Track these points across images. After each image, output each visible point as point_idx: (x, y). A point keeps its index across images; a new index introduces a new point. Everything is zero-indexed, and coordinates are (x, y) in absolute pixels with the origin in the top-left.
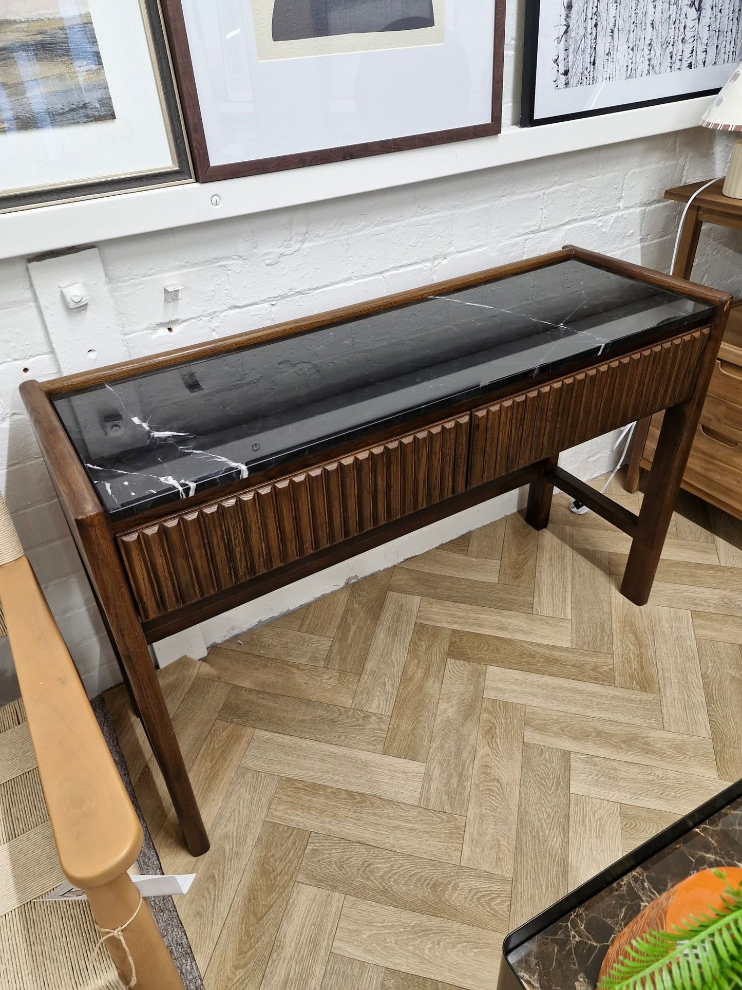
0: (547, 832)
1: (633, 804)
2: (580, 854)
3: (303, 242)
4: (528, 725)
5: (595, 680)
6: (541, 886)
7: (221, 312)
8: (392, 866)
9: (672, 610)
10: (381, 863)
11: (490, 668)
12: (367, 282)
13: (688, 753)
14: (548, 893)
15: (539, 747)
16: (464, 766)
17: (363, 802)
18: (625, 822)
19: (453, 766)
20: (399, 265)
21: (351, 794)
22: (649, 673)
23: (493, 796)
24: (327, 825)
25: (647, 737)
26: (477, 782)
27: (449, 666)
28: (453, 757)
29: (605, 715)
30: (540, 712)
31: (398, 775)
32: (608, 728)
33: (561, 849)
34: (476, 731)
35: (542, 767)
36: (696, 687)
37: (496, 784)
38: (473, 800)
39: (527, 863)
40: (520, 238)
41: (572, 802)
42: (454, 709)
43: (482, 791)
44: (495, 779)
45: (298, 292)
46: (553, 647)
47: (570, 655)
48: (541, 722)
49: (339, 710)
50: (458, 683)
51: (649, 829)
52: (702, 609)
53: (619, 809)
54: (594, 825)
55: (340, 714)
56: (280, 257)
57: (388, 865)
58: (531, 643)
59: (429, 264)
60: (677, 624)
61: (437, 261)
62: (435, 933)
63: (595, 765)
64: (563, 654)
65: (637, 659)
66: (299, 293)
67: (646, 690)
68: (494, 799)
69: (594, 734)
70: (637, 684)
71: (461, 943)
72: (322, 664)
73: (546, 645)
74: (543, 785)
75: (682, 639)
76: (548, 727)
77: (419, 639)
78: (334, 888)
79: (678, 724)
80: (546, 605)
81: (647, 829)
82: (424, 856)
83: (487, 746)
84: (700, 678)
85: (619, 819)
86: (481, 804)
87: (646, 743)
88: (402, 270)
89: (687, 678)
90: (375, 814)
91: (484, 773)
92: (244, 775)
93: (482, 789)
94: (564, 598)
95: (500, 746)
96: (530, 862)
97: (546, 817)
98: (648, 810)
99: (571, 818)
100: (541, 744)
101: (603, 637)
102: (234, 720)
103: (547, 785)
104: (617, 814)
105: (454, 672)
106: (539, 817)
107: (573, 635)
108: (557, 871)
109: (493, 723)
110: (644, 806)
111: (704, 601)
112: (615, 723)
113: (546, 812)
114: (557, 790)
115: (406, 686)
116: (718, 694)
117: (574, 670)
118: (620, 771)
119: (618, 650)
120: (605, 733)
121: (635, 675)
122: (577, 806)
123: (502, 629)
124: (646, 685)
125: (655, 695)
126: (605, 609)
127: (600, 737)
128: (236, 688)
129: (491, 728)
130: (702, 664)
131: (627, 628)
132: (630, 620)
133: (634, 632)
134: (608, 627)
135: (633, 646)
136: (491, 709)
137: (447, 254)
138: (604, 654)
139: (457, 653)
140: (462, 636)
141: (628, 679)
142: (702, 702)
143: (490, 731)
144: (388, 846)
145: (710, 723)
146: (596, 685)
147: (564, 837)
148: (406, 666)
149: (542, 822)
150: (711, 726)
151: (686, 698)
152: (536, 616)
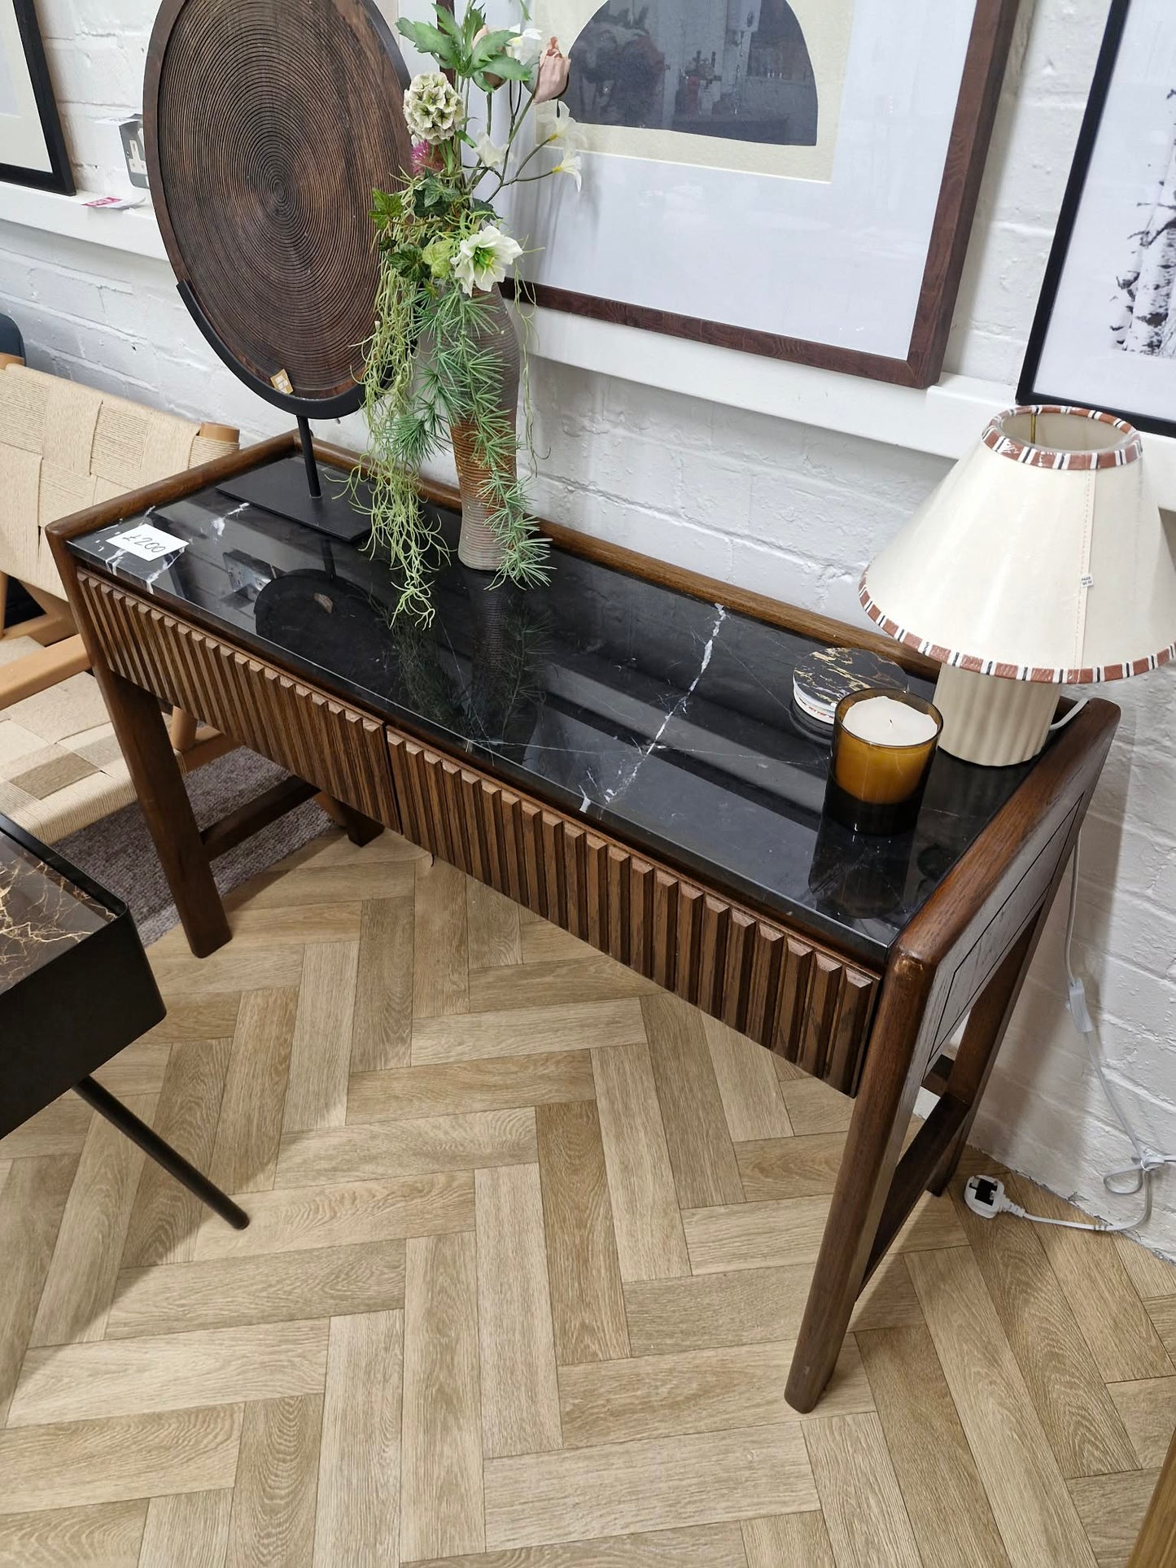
0: (264, 1294)
1: (326, 1414)
2: (233, 1343)
3: (617, 425)
4: (439, 1240)
5: (561, 1332)
6: (184, 1298)
9: (807, 1468)
10: (202, 1115)
12: (703, 534)
13: (444, 1505)
14: (176, 1308)
15: (402, 1261)
16: (349, 1170)
17: (277, 1072)
18: (292, 1402)
21: (287, 1058)
22: (609, 1428)
23: (308, 1215)
24: (242, 1048)
25: (460, 1428)
26: (327, 1192)
27: (519, 1112)
28: (362, 1154)
29: (489, 1356)
30: (468, 1253)
31: (322, 1101)
32: (463, 1360)
33: (238, 1316)
34: (410, 1172)
35: (368, 1271)
36: (604, 1520)
37: (328, 1216)
38: (299, 1192)
39: (215, 1276)
41: (316, 1322)
42: (443, 1137)
43: (315, 1201)
44: (335, 1213)
45: (599, 491)
46: (613, 1255)
47: (605, 1283)
48: (449, 1258)
49: (407, 1007)
50: (491, 1131)
51: (286, 1440)
52: (837, 1535)
53: (315, 1392)
54: (282, 1357)
55: (399, 1012)
56: (582, 430)
58: (609, 1217)
59: (816, 567)
60: (764, 1480)
61: (832, 570)
62: (119, 1190)
63: (386, 1349)
64: (603, 1271)
65: (637, 1402)
66: (604, 494)
67: (567, 1423)
68: (304, 1218)
69: (444, 1340)
70: (574, 1405)
71: (108, 1219)
72: (474, 966)
73: (614, 1243)
74: (337, 1277)
75: (726, 1491)
76: (441, 1270)
77: (558, 1062)
78: (168, 1079)
79: (502, 1486)
80: (713, 1228)
81: (285, 1437)
82: (215, 1156)
84: (627, 1531)
85: (298, 1394)
87: (446, 1428)
89: (620, 1502)
90: (263, 1091)
91: (343, 1197)
92: (296, 952)
93: (317, 1199)
94: (744, 1257)
95: (391, 1208)
96: (216, 1279)
97: (285, 1289)
98: (318, 1437)
99: (290, 1323)
100: (408, 1263)
101: (671, 1335)
102: (367, 917)
103: (337, 1283)
104: (304, 1390)
105: (510, 1121)
106: (285, 1280)
107: (656, 1284)
108: (207, 1315)
109: (428, 1193)
110: (325, 1430)
111: (868, 1542)
112: (476, 1373)
113: (294, 1288)
114: (332, 1297)
115: (465, 1069)
117: (572, 1294)
118: (384, 1389)
119: (646, 1365)
120: (452, 1359)
121: (595, 1401)
122: (312, 1329)
123: (626, 1169)
124: (578, 1423)
125: (560, 1440)
126: (745, 1334)
127: (442, 1352)
128: (411, 900)
129: (421, 1191)
130: (670, 1535)
131: (711, 1379)
132: (736, 1382)
133: (705, 1392)
134: (700, 1342)
135: (669, 1393)
136: (455, 1184)
137: (855, 568)
138: (627, 1342)
139: (548, 1117)
140: (588, 1116)
141: (582, 1389)
142: (570, 1533)
143: (414, 1191)
144: (224, 1115)
145: (522, 1549)
146: (551, 1336)
147: (258, 1318)
148: (502, 1059)
149: (279, 1287)
150: (516, 1550)
151: (570, 1501)
152: (678, 1216)
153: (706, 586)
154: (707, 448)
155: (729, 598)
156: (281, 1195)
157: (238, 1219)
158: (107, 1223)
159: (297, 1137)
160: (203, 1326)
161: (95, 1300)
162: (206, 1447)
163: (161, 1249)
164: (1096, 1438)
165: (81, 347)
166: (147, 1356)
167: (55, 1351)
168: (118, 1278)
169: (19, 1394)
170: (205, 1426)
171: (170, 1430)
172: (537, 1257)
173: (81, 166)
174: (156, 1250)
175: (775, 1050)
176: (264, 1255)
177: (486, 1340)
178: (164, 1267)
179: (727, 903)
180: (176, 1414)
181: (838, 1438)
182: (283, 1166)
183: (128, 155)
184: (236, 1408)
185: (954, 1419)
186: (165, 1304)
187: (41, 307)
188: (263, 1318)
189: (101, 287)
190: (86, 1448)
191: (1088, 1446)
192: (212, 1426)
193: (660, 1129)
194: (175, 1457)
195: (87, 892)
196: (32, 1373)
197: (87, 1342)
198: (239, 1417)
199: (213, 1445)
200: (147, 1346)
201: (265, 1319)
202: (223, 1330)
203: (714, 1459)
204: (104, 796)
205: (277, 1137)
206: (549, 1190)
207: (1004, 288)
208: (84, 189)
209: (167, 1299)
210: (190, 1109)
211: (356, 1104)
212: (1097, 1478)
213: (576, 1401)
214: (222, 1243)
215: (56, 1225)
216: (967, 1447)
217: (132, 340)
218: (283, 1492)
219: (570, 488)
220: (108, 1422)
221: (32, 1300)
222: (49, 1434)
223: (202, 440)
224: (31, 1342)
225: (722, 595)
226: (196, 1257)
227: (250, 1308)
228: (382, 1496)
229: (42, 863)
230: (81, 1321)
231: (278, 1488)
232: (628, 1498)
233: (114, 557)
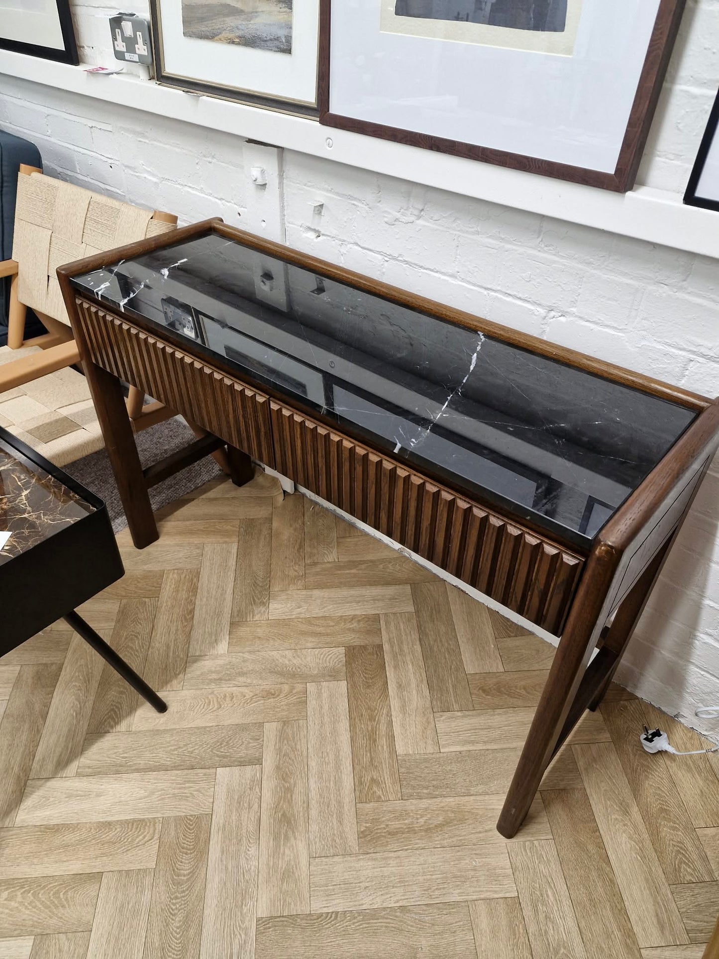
0: (176, 752)
1: (213, 826)
2: (155, 781)
3: (419, 217)
4: (284, 724)
5: (359, 783)
6: (126, 753)
8: (137, 651)
9: (510, 871)
10: (139, 643)
11: (343, 684)
12: (472, 290)
13: (285, 884)
14: (121, 759)
15: (262, 736)
17: (186, 619)
18: (192, 819)
19: (229, 672)
20: (508, 292)
21: (192, 612)
22: (387, 842)
23: (204, 706)
24: (165, 604)
25: (295, 839)
26: (215, 692)
27: (335, 650)
28: (237, 671)
29: (314, 794)
30: (302, 733)
31: (213, 637)
32: (298, 798)
33: (160, 765)
35: (240, 741)
36: (384, 897)
37: (216, 707)
38: (198, 692)
39: (146, 740)
40: (681, 352)
41: (207, 771)
42: (287, 662)
43: (208, 698)
44: (221, 705)
45: (405, 261)
46: (392, 738)
47: (386, 755)
48: (290, 736)
49: (266, 584)
50: (318, 660)
51: (188, 841)
52: (528, 912)
53: (206, 813)
54: (186, 791)
55: (262, 587)
56: (395, 221)
57: (138, 648)
58: (389, 715)
59: (542, 312)
60: (483, 878)
61: (552, 314)
62: (86, 686)
63: (251, 788)
64: (385, 747)
65: (405, 827)
66: (407, 262)
67: (361, 838)
68: (201, 708)
69: (287, 785)
70: (366, 827)
71: (80, 703)
72: (308, 561)
73: (392, 730)
74: (221, 744)
75: (459, 883)
76: (285, 742)
77: (359, 621)
78: (118, 621)
79: (321, 874)
80: (453, 724)
81: (187, 839)
82: (147, 668)
83: (253, 695)
84: (398, 905)
85: (195, 813)
86: (195, 698)
87: (287, 838)
88: (509, 299)
89: (393, 887)
90: (177, 630)
91: (225, 696)
92: (198, 548)
93: (210, 697)
94: (473, 743)
95: (255, 704)
96: (146, 742)
97: (189, 750)
98: (208, 841)
99: (191, 771)
100: (265, 739)
101: (427, 788)
102: (242, 529)
103: (221, 748)
104: (199, 811)
105: (329, 655)
106: (188, 744)
107: (418, 757)
108: (140, 764)
109: (278, 696)
110: (212, 836)
111: (548, 917)
112: (305, 805)
113: (195, 750)
114: (218, 756)
115: (302, 622)
116: (382, 926)
117: (366, 760)
118: (249, 812)
119: (412, 805)
120: (291, 796)
121: (379, 825)
122: (205, 775)
123: (400, 686)
124: (369, 838)
125: (357, 848)
126: (473, 789)
127: (286, 791)
128: (270, 520)
129: (273, 695)
130: (425, 908)
131: (452, 815)
132: (466, 818)
133: (447, 823)
134: (445, 793)
135: (425, 822)
136: (294, 691)
137: (567, 312)
138: (399, 790)
139: (352, 653)
140: (377, 655)
141: (371, 818)
142: (362, 905)
143: (270, 694)
144: (153, 644)
145: (333, 912)
146: (352, 784)
147: (172, 767)
148: (324, 618)
149: (185, 748)
150: (329, 913)
151: (363, 885)
152: (432, 716)
153: (472, 320)
154: (478, 233)
155: (487, 328)
156: (187, 693)
157: (161, 707)
158: (79, 706)
159: (197, 659)
160: (138, 770)
161: (70, 752)
162: (138, 843)
163: (112, 723)
164: (689, 861)
165: (77, 165)
166: (103, 787)
167: (46, 782)
168: (85, 740)
169: (22, 806)
170: (138, 830)
171: (116, 831)
172: (345, 737)
173: (83, 47)
174: (109, 723)
175: (510, 607)
176: (175, 729)
177: (313, 785)
178: (113, 734)
179: (487, 512)
180: (121, 823)
181: (529, 854)
182: (188, 676)
183: (114, 39)
184: (157, 821)
185: (601, 846)
186: (114, 756)
187: (53, 140)
188: (175, 767)
189: (92, 127)
190: (64, 840)
191: (684, 865)
192: (142, 831)
193: (421, 663)
194: (118, 849)
195: (78, 495)
196: (31, 794)
197: (65, 777)
198: (159, 827)
199: (143, 842)
200: (103, 781)
201: (176, 767)
202: (150, 773)
203: (452, 863)
204: (85, 443)
205: (185, 659)
206: (353, 696)
207: (679, 129)
208: (84, 62)
209: (115, 753)
210: (132, 639)
211: (235, 641)
212: (689, 885)
213: (368, 825)
214: (150, 721)
215: (47, 706)
216: (608, 862)
217: (110, 161)
218: (185, 872)
219: (386, 259)
220: (78, 825)
221: (31, 750)
222: (41, 832)
223: (155, 221)
224: (30, 775)
225: (483, 326)
226: (134, 729)
227: (167, 761)
228: (247, 877)
229: (50, 476)
230: (62, 764)
231: (182, 869)
232: (399, 885)
233: (99, 288)
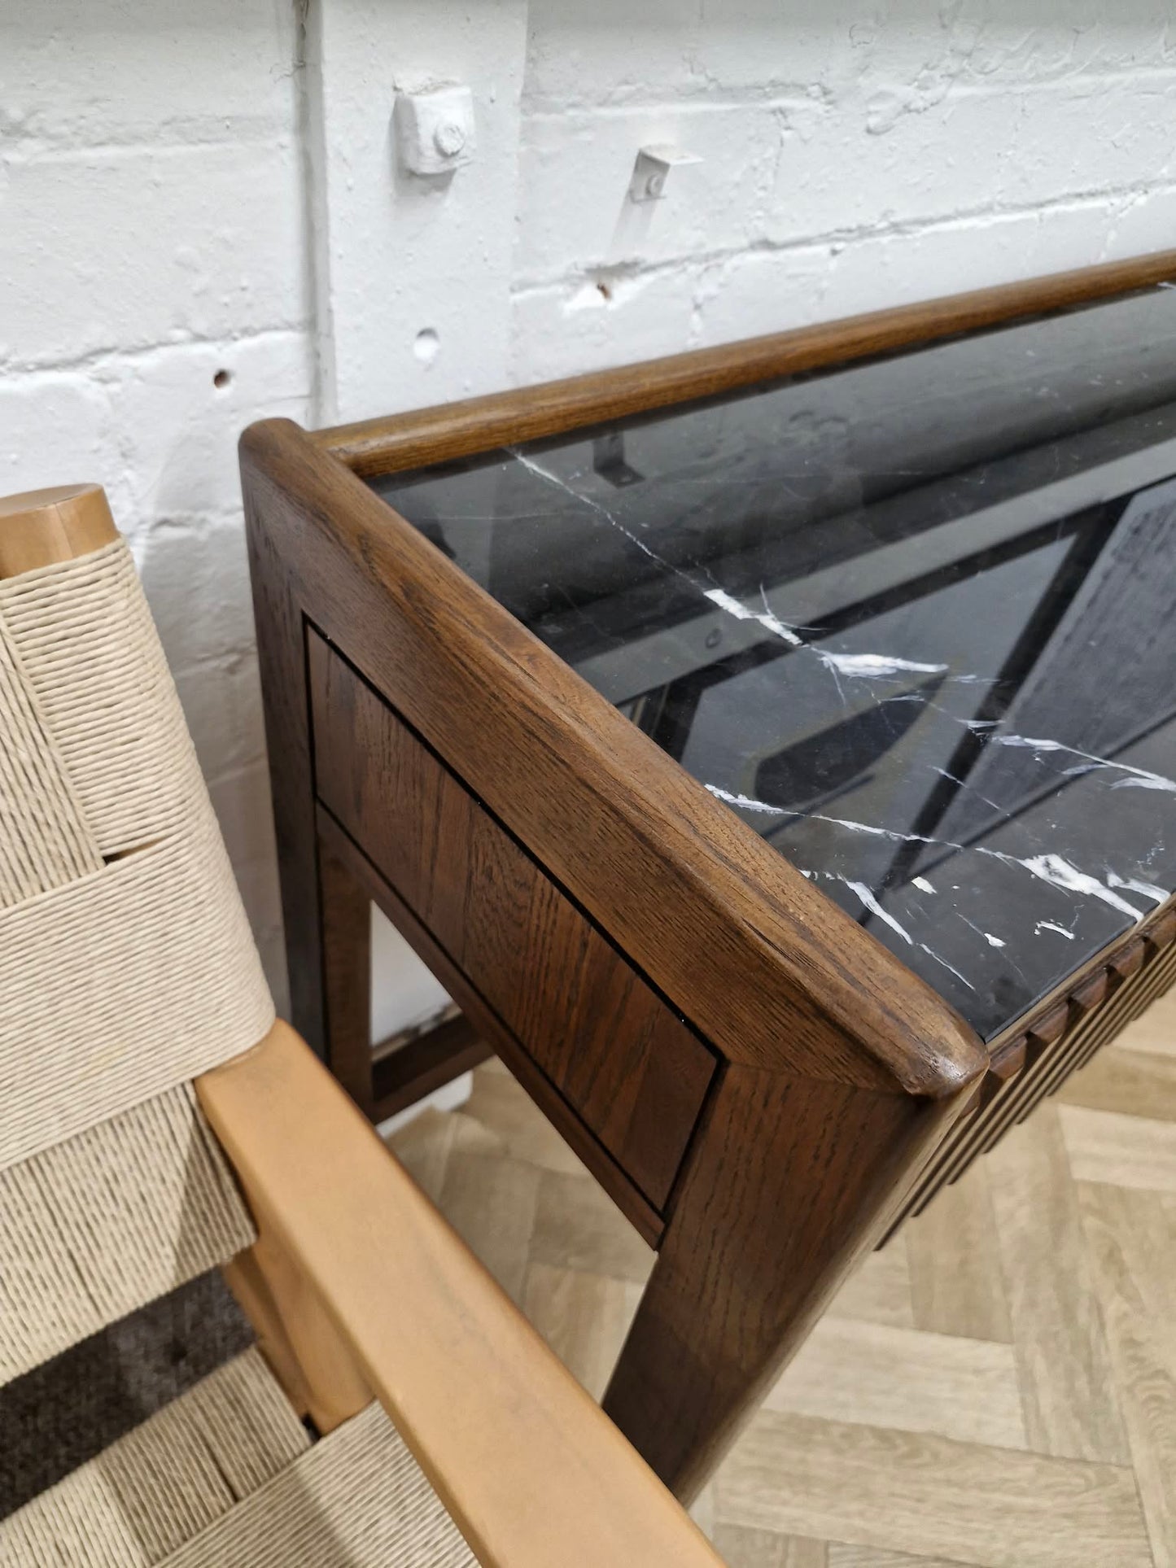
3: (955, 79)
7: (732, 252)
11: (1063, 1110)
16: (1088, 1345)
19: (1067, 1346)
26: (1126, 1382)
28: (1061, 1324)
31: (968, 1378)
34: (1086, 1260)
37: (1164, 1382)
38: (1133, 1426)
42: (1027, 1208)
43: (1145, 1402)
44: (1159, 1371)
45: (893, 225)
56: (899, 114)
61: (1130, 197)
66: (895, 227)
83: (1119, 1295)
86: (1152, 1436)
91: (1134, 1359)
93: (1141, 1397)
